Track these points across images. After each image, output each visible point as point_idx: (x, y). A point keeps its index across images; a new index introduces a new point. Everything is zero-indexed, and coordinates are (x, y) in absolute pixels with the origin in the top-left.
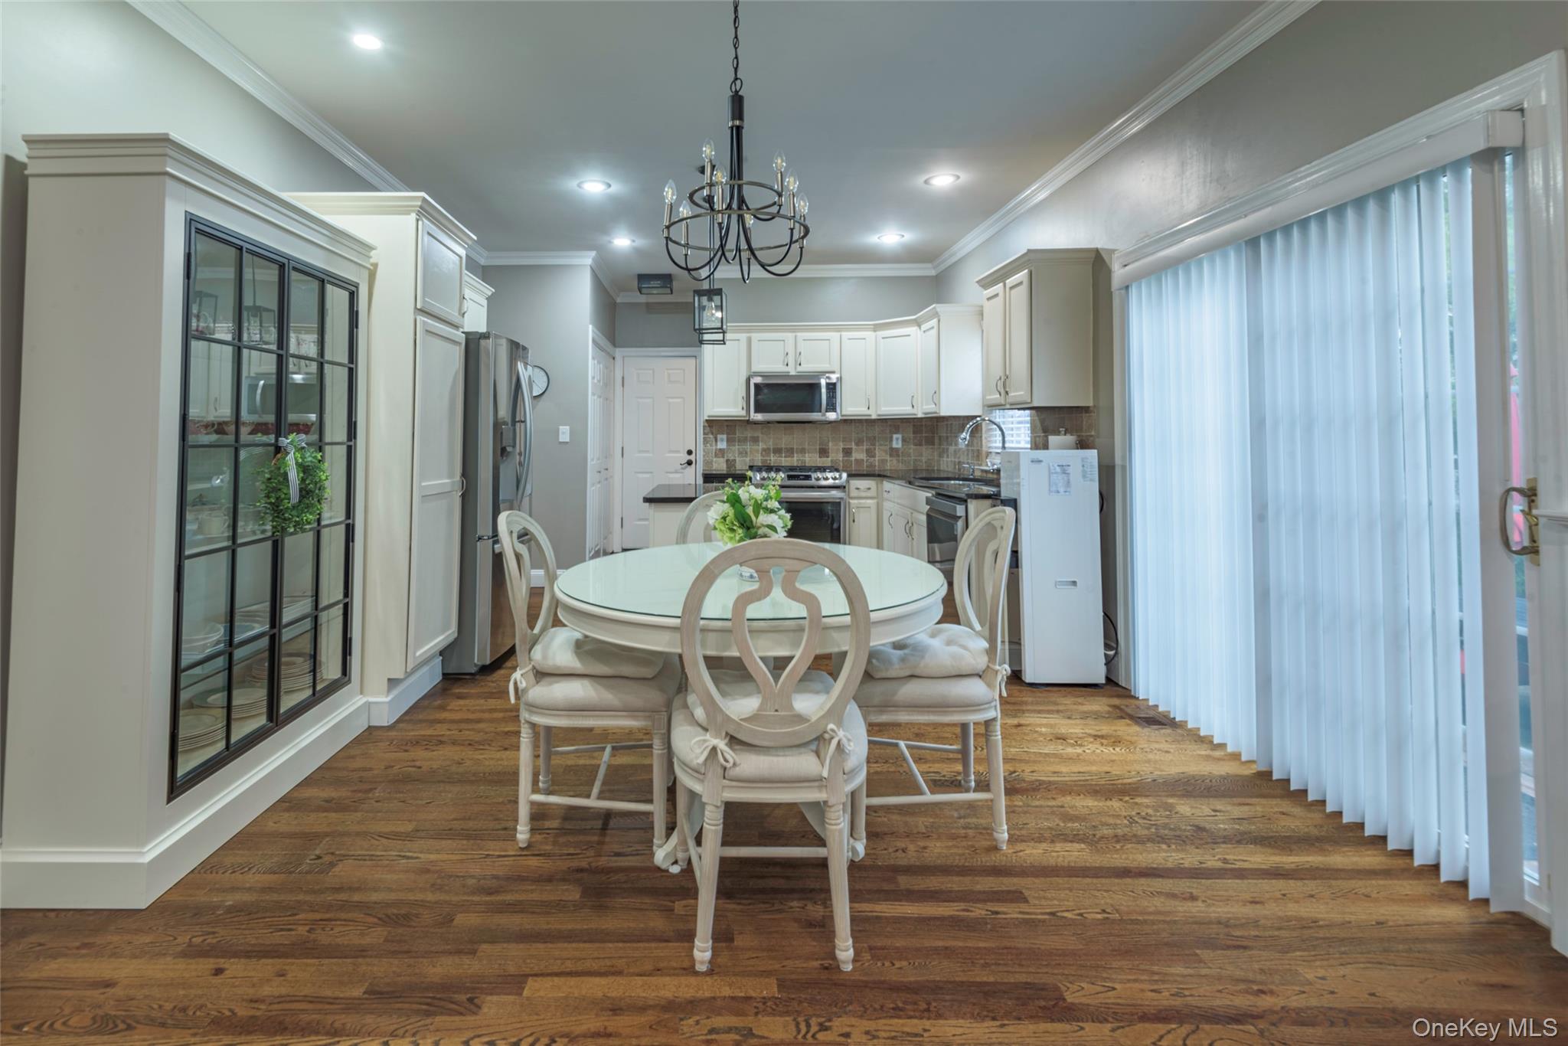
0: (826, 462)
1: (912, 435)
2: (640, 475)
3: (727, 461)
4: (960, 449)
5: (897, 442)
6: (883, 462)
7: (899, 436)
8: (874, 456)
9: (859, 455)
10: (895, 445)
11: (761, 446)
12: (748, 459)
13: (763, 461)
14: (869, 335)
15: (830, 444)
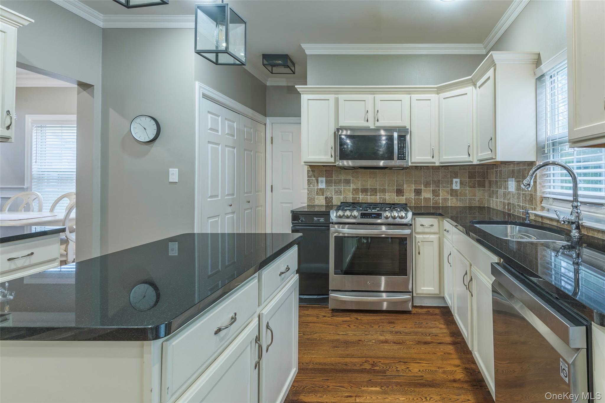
0: (402, 200)
1: (468, 179)
2: (284, 205)
3: (326, 198)
4: (509, 193)
5: (456, 185)
6: (446, 200)
7: (458, 180)
8: (438, 195)
9: (427, 194)
10: (454, 187)
11: (352, 186)
12: (342, 197)
13: (354, 199)
14: (433, 97)
15: (405, 186)
